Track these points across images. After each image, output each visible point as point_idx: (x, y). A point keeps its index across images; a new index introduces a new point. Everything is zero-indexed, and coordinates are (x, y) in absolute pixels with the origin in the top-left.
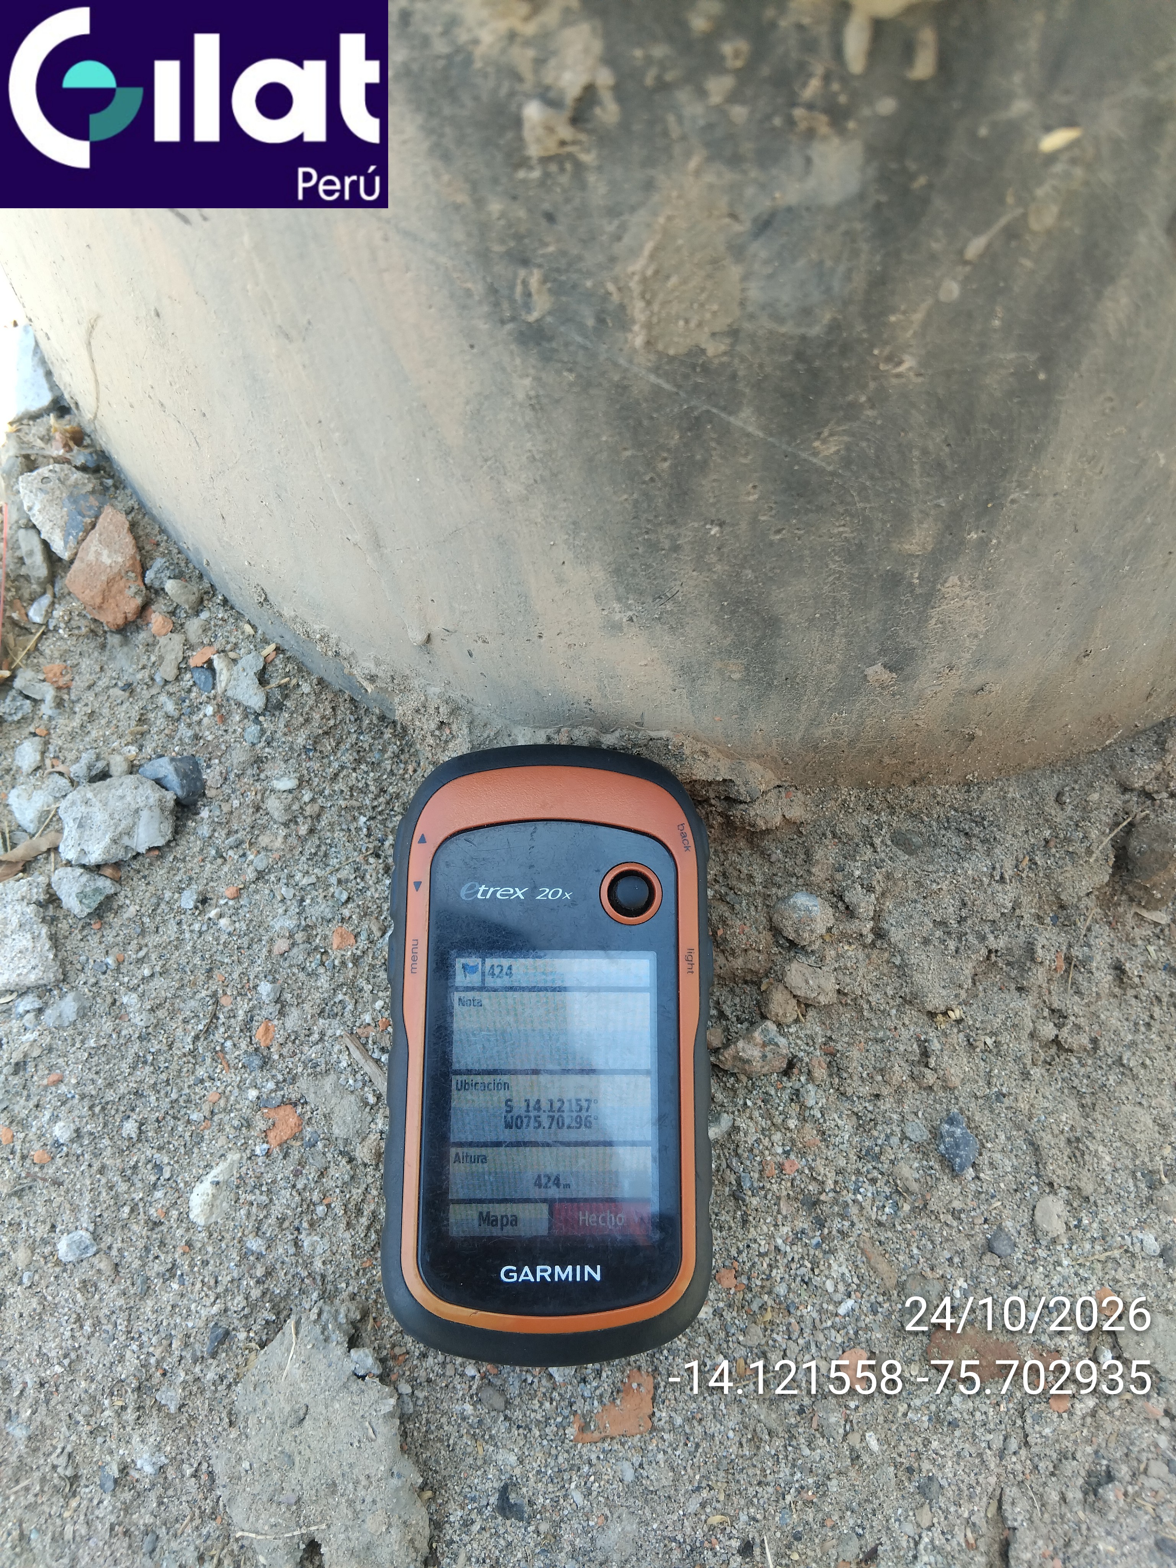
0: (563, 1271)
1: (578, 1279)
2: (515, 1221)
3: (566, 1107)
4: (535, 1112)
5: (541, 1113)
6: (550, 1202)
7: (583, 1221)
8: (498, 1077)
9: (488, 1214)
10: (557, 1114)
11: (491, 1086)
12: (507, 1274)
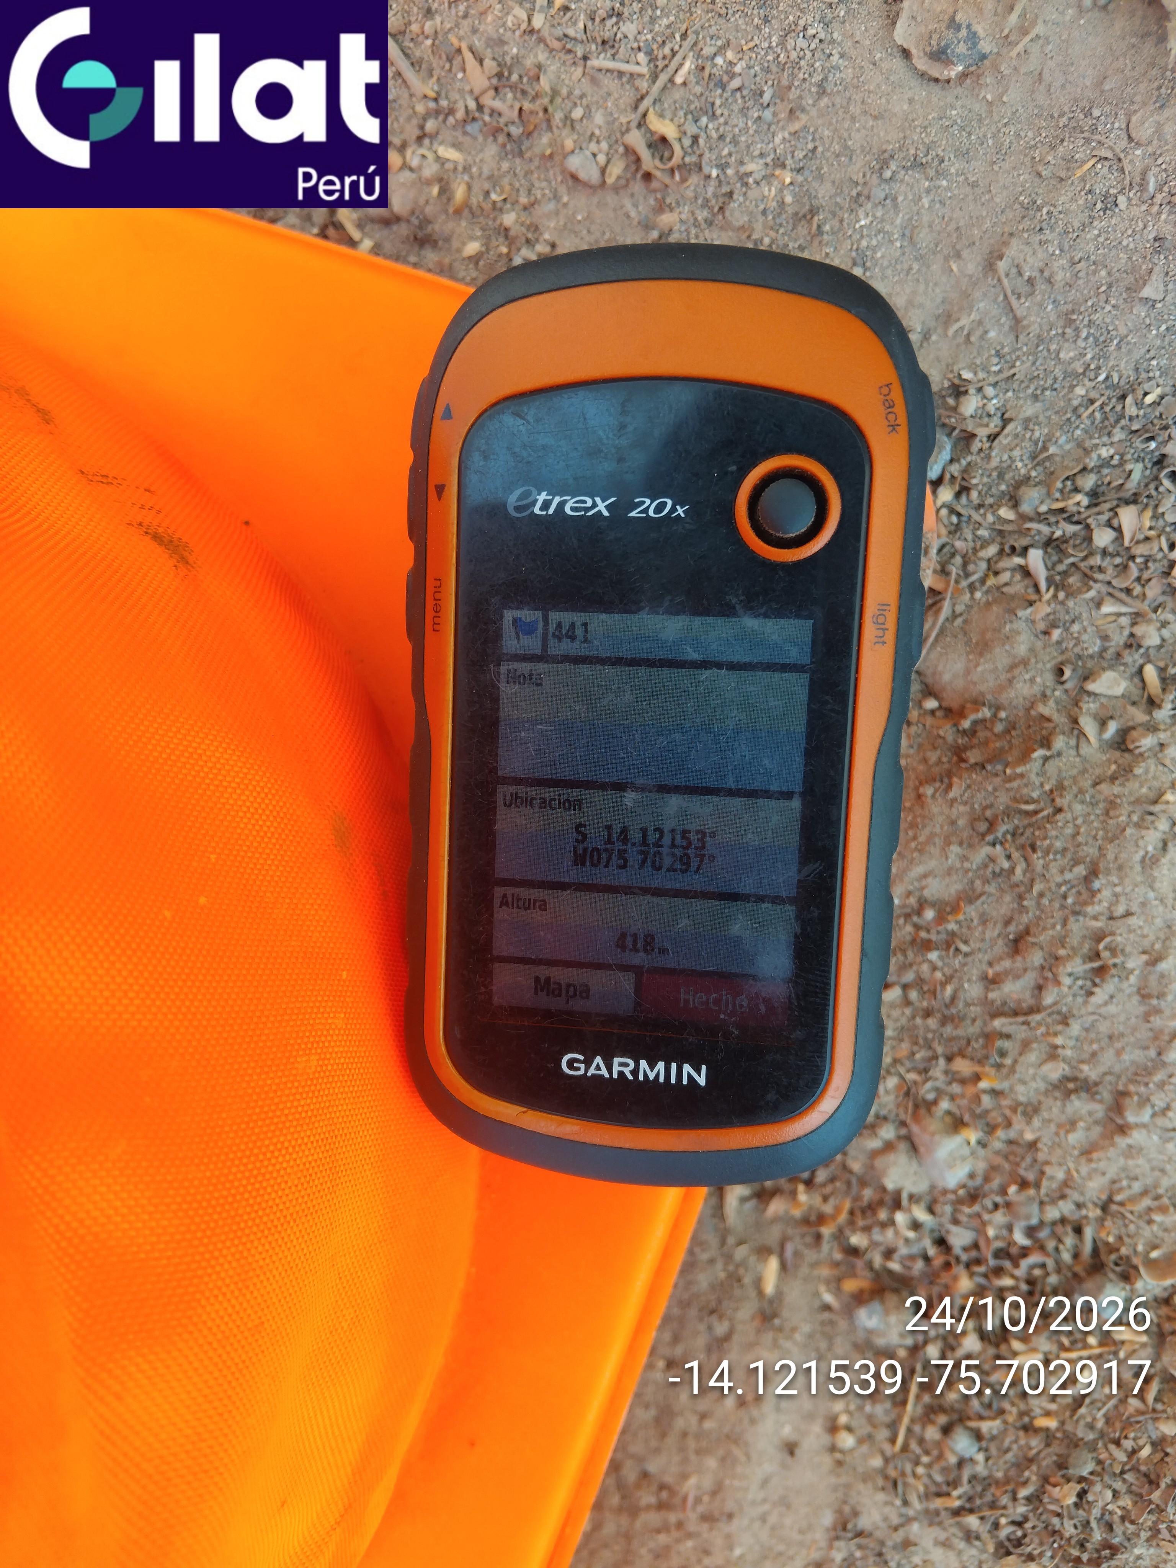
0: (652, 1068)
1: (673, 1080)
2: (585, 992)
3: (667, 840)
4: (619, 846)
5: (629, 847)
6: (637, 970)
7: (686, 1001)
8: (565, 793)
9: (548, 979)
10: (652, 850)
11: (555, 804)
12: (570, 1064)
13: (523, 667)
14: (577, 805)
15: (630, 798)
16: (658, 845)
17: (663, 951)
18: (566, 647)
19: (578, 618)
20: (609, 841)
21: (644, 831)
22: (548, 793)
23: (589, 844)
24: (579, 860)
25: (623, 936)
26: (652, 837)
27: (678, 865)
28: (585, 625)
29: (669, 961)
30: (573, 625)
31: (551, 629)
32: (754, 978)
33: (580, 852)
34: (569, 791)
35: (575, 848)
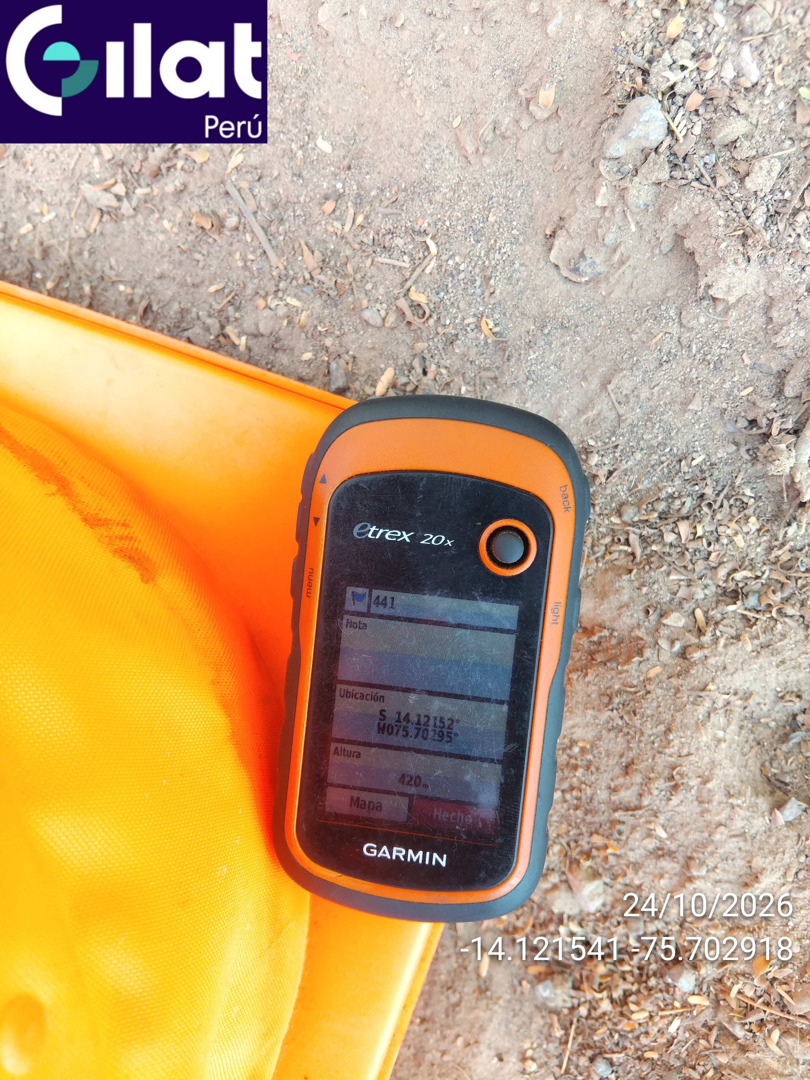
0: (415, 854)
1: (427, 862)
2: (379, 807)
3: (431, 722)
4: (404, 723)
5: (409, 725)
6: (411, 796)
7: (437, 816)
8: (375, 691)
9: (358, 799)
10: (423, 728)
11: (369, 697)
12: (368, 850)
13: (356, 619)
14: (382, 698)
15: (413, 697)
16: (426, 724)
17: (426, 786)
18: (381, 610)
19: (389, 594)
20: (399, 721)
21: (419, 716)
22: (366, 691)
23: (387, 722)
24: (381, 730)
25: (403, 775)
26: (423, 720)
27: (437, 737)
28: (393, 599)
29: (429, 792)
30: (385, 598)
31: (373, 599)
32: (477, 805)
33: (382, 725)
34: (378, 690)
35: (379, 724)
